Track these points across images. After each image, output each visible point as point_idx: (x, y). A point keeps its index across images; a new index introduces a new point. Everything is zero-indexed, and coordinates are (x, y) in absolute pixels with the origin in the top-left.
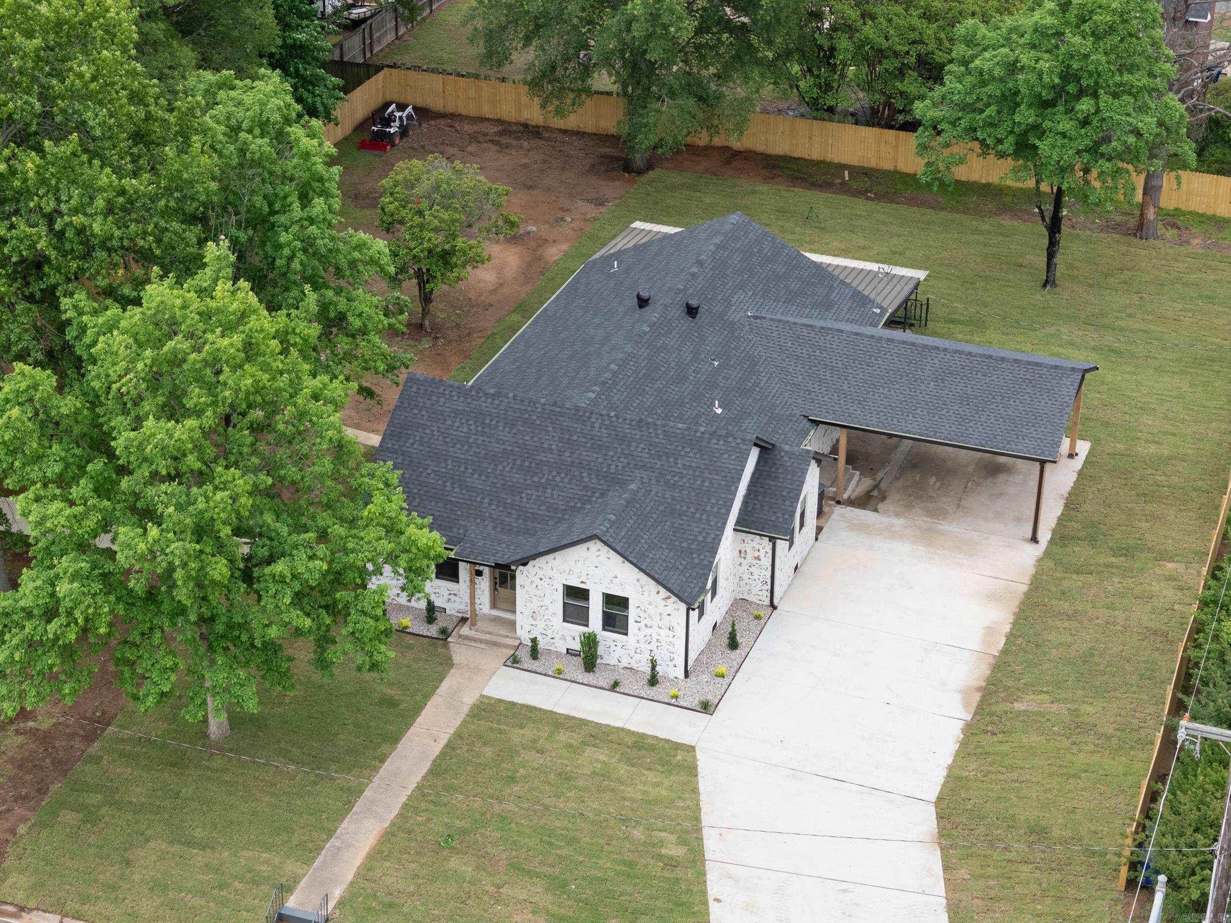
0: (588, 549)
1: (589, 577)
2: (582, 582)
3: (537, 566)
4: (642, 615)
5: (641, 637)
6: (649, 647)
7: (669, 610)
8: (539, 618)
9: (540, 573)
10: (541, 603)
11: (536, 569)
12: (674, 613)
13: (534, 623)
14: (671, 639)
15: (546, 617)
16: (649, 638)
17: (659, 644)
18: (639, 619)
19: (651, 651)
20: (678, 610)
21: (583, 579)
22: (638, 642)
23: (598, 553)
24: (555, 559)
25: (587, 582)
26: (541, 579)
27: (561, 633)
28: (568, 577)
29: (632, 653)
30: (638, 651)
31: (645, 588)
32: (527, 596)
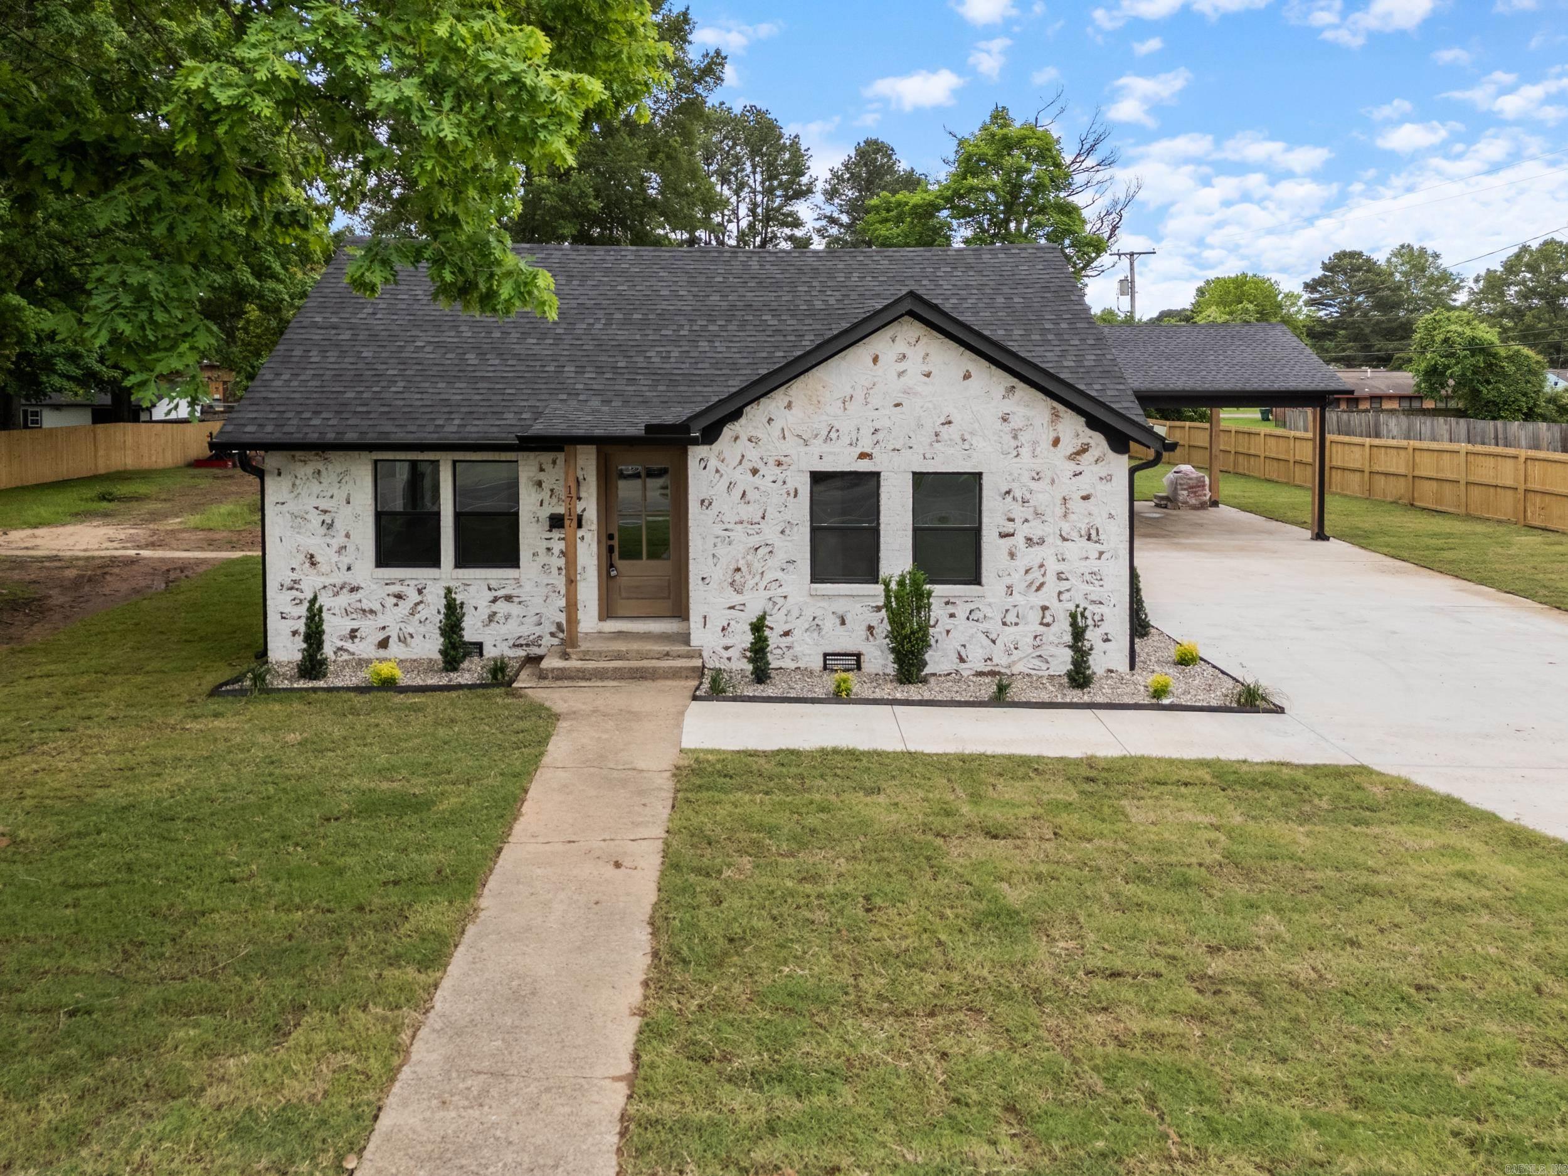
0: (875, 360)
1: (880, 436)
2: (863, 456)
3: (744, 438)
4: (1018, 512)
5: (1018, 579)
6: (1039, 599)
7: (1085, 484)
8: (751, 583)
9: (753, 455)
10: (755, 541)
11: (743, 445)
12: (1100, 490)
13: (737, 599)
14: (1094, 564)
15: (769, 576)
16: (1036, 574)
17: (1064, 585)
18: (1009, 527)
19: (1044, 608)
20: (1109, 478)
21: (866, 446)
22: (1010, 590)
23: (901, 366)
24: (789, 406)
25: (875, 452)
26: (755, 472)
27: (809, 613)
28: (826, 448)
29: (994, 626)
30: (1011, 618)
31: (1024, 438)
32: (718, 530)
